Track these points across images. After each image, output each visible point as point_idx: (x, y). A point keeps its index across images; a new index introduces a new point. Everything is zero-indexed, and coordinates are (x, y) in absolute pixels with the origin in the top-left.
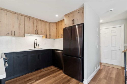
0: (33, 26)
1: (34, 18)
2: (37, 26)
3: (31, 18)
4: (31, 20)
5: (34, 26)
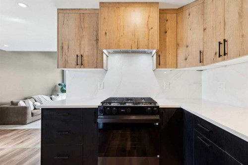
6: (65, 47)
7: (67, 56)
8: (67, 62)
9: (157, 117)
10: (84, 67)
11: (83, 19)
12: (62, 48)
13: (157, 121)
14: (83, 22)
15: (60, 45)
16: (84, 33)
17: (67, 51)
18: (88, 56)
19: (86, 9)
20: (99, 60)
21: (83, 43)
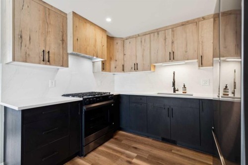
0: (165, 45)
1: (165, 29)
2: (173, 42)
3: (161, 30)
4: (160, 35)
5: (167, 44)
6: (26, 38)
7: (28, 48)
8: (29, 55)
9: (112, 101)
10: (50, 64)
11: (49, 15)
12: (21, 37)
13: (112, 103)
14: (49, 18)
15: (17, 32)
16: (50, 30)
17: (28, 42)
18: (54, 54)
19: (52, 6)
20: (64, 59)
21: (48, 39)
